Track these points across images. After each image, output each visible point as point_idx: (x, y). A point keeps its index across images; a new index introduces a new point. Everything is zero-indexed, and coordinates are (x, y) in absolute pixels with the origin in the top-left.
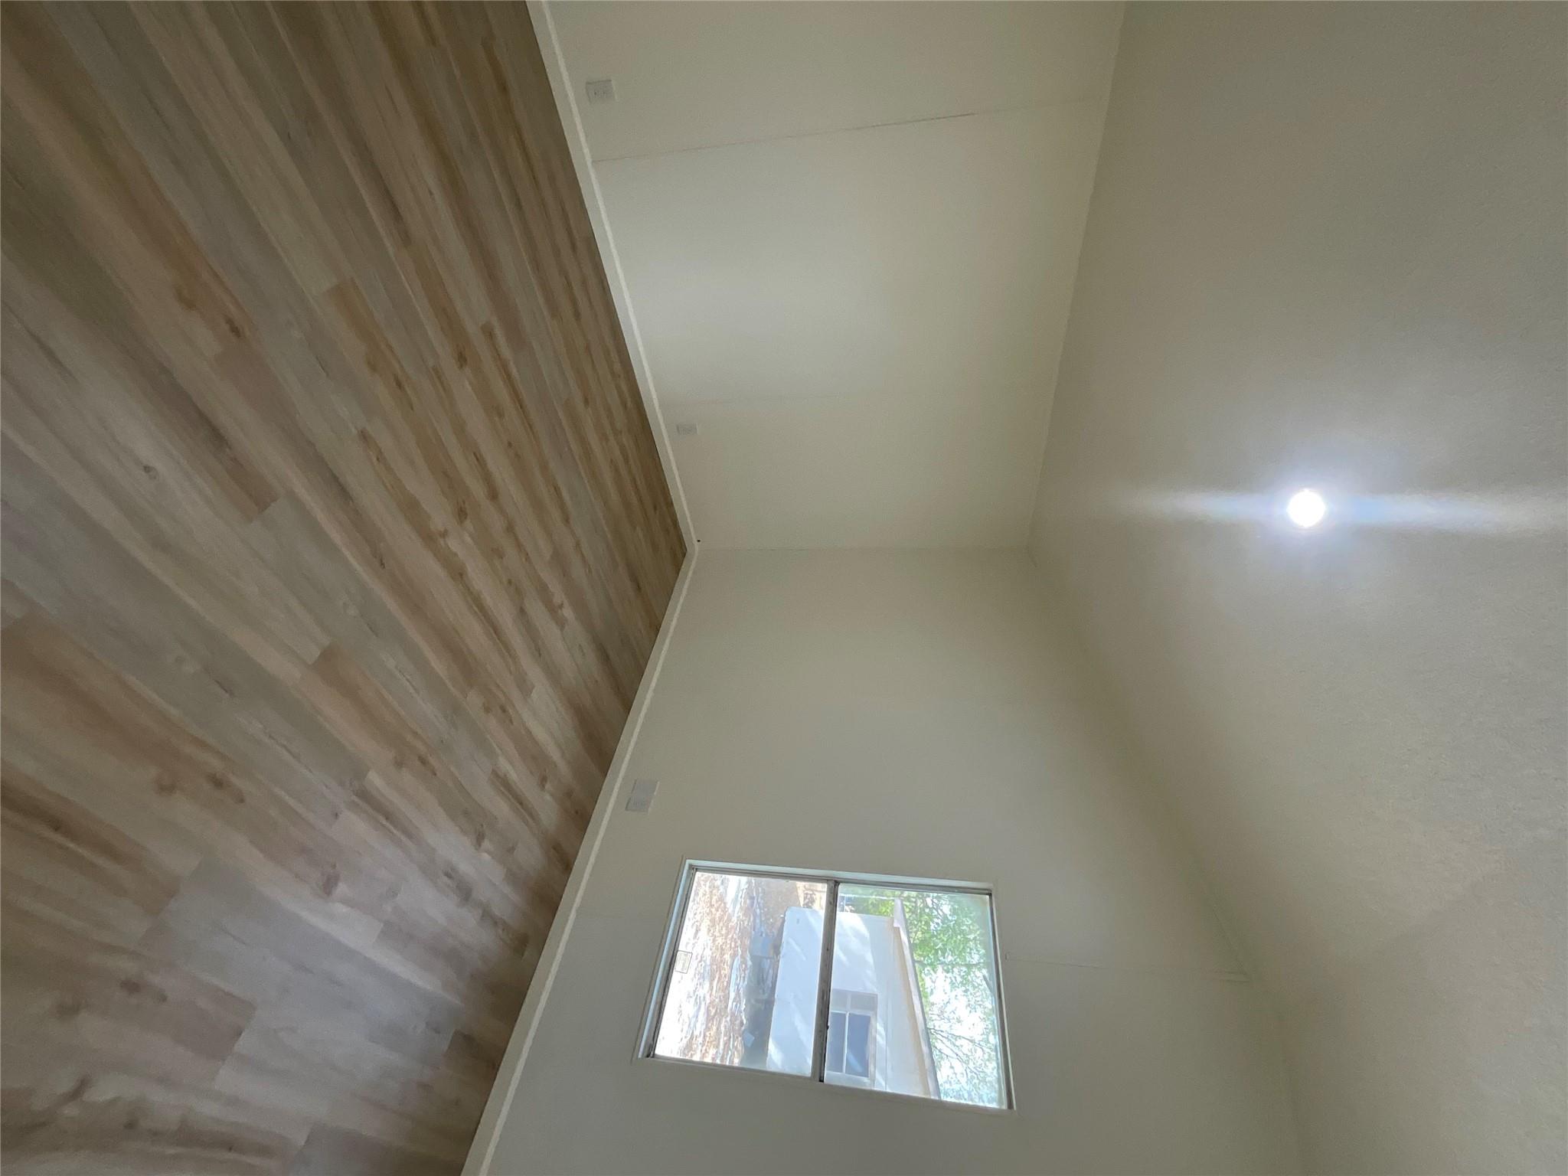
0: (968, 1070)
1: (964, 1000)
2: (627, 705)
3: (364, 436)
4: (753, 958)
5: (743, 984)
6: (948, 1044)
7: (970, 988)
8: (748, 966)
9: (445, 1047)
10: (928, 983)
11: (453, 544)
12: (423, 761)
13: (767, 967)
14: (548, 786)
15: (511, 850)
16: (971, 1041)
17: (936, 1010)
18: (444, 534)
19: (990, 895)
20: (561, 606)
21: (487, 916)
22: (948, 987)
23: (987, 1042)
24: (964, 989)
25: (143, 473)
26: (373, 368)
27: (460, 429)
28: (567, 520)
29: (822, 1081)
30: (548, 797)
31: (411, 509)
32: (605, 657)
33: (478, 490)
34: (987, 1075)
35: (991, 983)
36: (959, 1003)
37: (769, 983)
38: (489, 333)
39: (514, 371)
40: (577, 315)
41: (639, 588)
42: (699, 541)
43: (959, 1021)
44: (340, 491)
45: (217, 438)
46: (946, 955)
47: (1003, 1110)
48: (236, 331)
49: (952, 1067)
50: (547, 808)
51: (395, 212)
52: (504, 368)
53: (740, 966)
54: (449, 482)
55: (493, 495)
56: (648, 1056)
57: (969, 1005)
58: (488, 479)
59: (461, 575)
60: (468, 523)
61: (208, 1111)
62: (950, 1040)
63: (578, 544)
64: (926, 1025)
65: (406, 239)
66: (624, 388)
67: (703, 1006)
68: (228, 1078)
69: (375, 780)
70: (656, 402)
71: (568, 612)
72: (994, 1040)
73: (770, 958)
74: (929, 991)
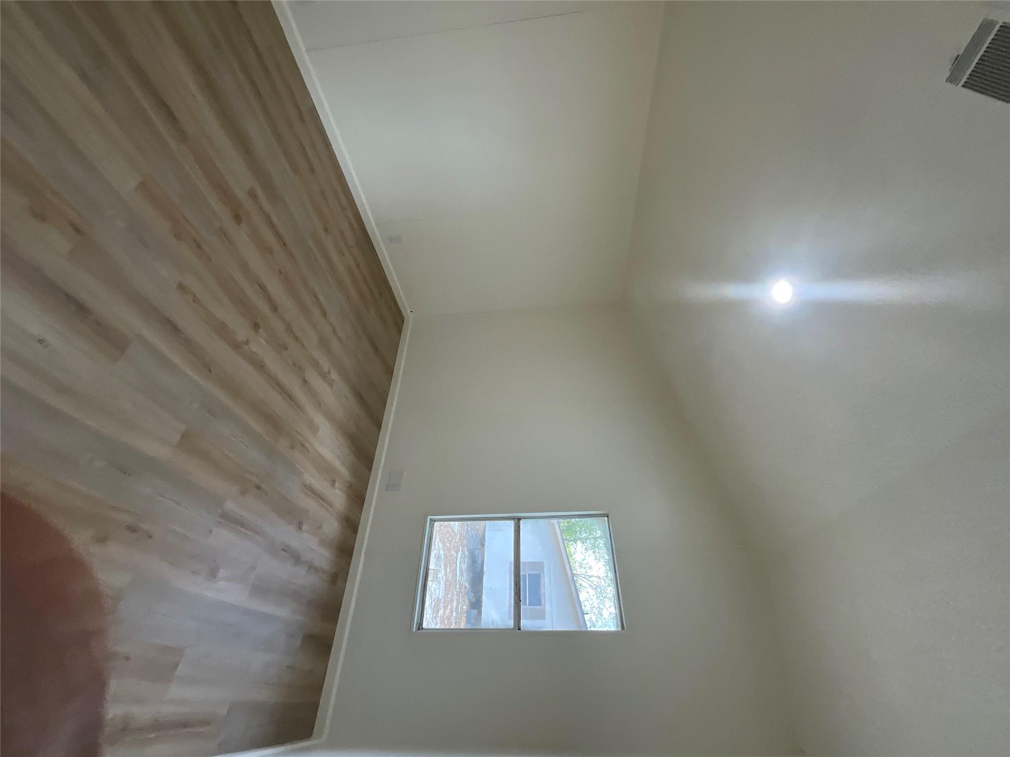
0: (597, 593)
1: (593, 556)
2: (378, 424)
3: (181, 287)
4: (469, 550)
5: (464, 567)
6: (586, 580)
7: (596, 550)
8: (466, 555)
9: (298, 644)
10: (572, 549)
11: (254, 348)
12: (258, 488)
13: (477, 553)
14: (337, 485)
15: (320, 527)
16: (599, 577)
17: (577, 564)
18: (247, 342)
19: (608, 517)
20: (329, 372)
21: (312, 567)
22: (584, 551)
23: (607, 576)
24: (593, 550)
25: (39, 345)
26: (178, 237)
27: (245, 268)
28: (324, 314)
29: (519, 629)
30: (338, 492)
31: (222, 330)
32: (360, 397)
33: (264, 308)
34: (607, 594)
35: (608, 546)
36: (590, 559)
37: (479, 562)
38: (252, 195)
39: (275, 220)
40: (312, 170)
41: (376, 349)
42: (411, 312)
43: (590, 568)
44: (173, 329)
45: (82, 309)
46: (582, 533)
47: (619, 631)
48: (77, 230)
49: (588, 592)
50: (338, 497)
51: (171, 117)
52: (268, 219)
53: (462, 556)
54: (244, 306)
55: (275, 308)
56: (419, 629)
57: (596, 559)
58: (269, 299)
59: (262, 367)
60: (261, 331)
61: (168, 710)
62: (586, 579)
63: (334, 331)
64: (572, 572)
65: (182, 136)
66: (351, 217)
67: (442, 582)
68: (175, 691)
69: (230, 506)
70: (373, 224)
71: (334, 376)
72: (611, 575)
73: (479, 549)
74: (572, 553)
